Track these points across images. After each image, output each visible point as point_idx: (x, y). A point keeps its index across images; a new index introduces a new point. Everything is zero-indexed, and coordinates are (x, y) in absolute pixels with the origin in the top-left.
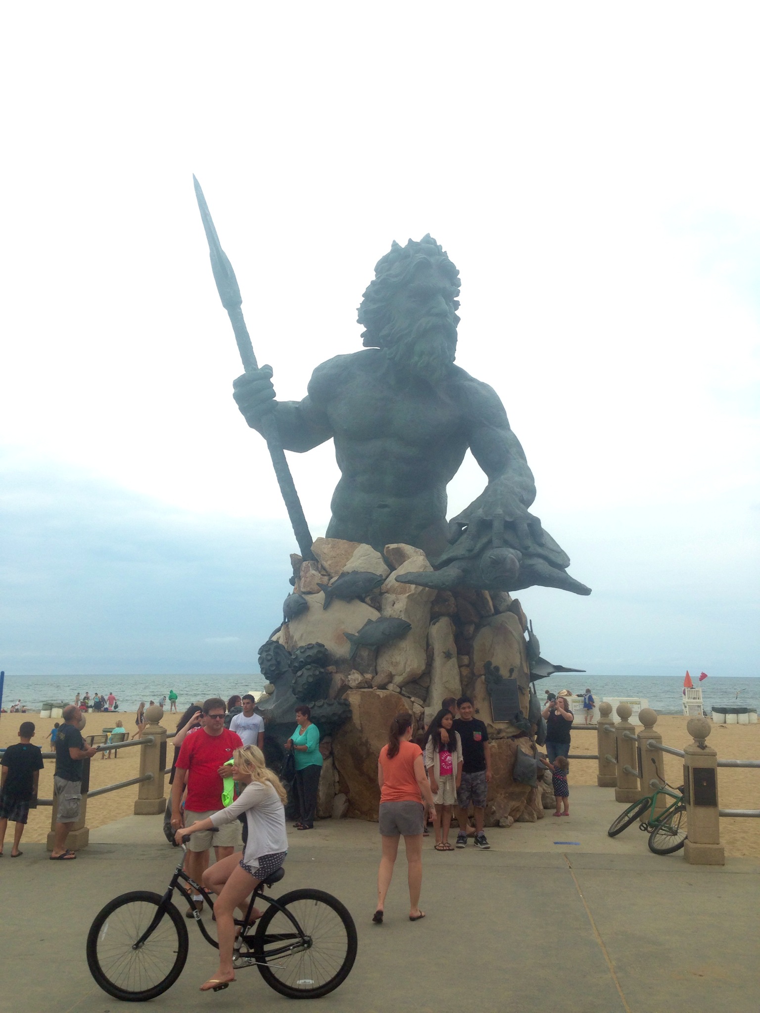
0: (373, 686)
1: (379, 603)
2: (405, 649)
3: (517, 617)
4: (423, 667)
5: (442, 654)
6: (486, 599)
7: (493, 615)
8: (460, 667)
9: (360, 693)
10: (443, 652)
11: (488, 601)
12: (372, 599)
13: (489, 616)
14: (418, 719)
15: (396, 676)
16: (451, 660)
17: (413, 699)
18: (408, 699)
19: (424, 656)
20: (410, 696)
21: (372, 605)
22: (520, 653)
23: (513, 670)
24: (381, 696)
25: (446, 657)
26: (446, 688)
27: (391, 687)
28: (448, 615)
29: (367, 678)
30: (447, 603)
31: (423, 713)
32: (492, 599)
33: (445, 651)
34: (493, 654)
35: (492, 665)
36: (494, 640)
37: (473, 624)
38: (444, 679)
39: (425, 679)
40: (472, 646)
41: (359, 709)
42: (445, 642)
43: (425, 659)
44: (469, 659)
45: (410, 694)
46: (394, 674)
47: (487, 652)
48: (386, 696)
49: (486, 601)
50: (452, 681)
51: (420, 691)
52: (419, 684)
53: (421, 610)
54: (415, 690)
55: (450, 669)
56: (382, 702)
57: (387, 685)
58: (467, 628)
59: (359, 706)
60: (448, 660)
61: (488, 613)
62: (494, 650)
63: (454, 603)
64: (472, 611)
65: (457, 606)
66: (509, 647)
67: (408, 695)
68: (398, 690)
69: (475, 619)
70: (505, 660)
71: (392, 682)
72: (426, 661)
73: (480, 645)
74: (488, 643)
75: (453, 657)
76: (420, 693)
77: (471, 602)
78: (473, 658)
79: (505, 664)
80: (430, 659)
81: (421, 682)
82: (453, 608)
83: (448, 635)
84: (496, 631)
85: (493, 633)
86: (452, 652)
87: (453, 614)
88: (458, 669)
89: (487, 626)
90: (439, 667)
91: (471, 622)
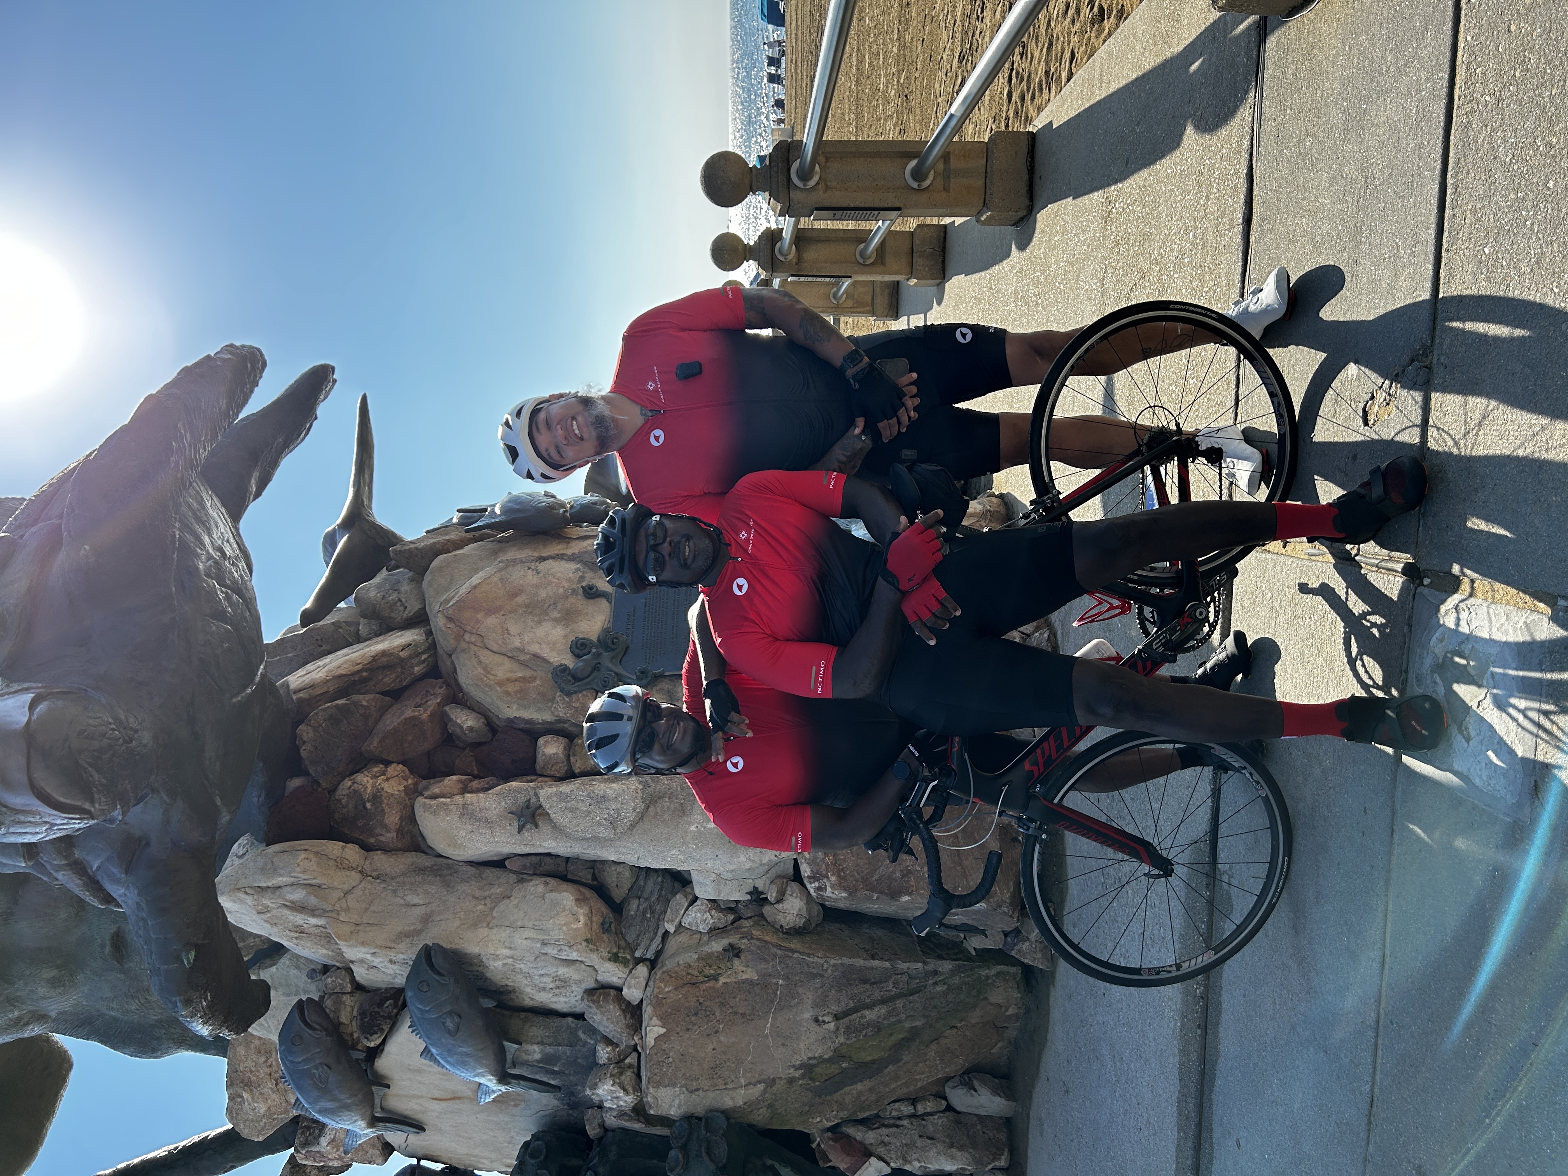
0: (633, 1043)
1: (381, 1004)
2: (510, 961)
3: (441, 557)
4: (566, 897)
5: (526, 834)
6: (375, 658)
7: (429, 633)
8: (570, 775)
9: (651, 1090)
10: (520, 831)
11: (384, 653)
12: (368, 1029)
13: (433, 647)
14: (731, 917)
15: (600, 978)
16: (546, 806)
17: (672, 929)
18: (672, 944)
19: (536, 886)
20: (661, 932)
21: (386, 1028)
22: (543, 559)
23: (591, 588)
24: (663, 1031)
25: (536, 826)
26: (633, 826)
27: (633, 994)
28: (413, 793)
29: (609, 1059)
30: (368, 805)
31: (714, 903)
32: (386, 627)
33: (516, 825)
34: (536, 656)
35: (569, 661)
36: (495, 647)
37: (447, 708)
38: (604, 832)
39: (611, 878)
40: (511, 721)
41: (701, 1093)
42: (488, 823)
43: (546, 883)
44: (548, 738)
45: (656, 933)
46: (591, 984)
47: (528, 673)
48: (661, 1019)
49: (384, 659)
50: (613, 806)
51: (647, 899)
52: (625, 900)
53: (395, 891)
54: (644, 913)
55: (573, 810)
56: (678, 1029)
57: (629, 1003)
58: (458, 731)
59: (691, 1092)
60: (548, 814)
61: (423, 653)
62: (521, 650)
63: (376, 777)
64: (409, 713)
65: (387, 763)
66: (519, 600)
67: (659, 938)
68: (642, 970)
69: (433, 702)
70: (556, 614)
71: (619, 990)
72: (552, 882)
73: (507, 693)
74: (504, 669)
75: (536, 795)
76: (653, 899)
77: (383, 711)
78: (545, 722)
79: (568, 617)
80: (549, 865)
81: (618, 895)
82: (393, 782)
83: (466, 812)
84: (467, 637)
85: (472, 647)
86: (522, 799)
87: (410, 781)
88: (579, 781)
89: (453, 663)
90: (569, 845)
91: (442, 720)
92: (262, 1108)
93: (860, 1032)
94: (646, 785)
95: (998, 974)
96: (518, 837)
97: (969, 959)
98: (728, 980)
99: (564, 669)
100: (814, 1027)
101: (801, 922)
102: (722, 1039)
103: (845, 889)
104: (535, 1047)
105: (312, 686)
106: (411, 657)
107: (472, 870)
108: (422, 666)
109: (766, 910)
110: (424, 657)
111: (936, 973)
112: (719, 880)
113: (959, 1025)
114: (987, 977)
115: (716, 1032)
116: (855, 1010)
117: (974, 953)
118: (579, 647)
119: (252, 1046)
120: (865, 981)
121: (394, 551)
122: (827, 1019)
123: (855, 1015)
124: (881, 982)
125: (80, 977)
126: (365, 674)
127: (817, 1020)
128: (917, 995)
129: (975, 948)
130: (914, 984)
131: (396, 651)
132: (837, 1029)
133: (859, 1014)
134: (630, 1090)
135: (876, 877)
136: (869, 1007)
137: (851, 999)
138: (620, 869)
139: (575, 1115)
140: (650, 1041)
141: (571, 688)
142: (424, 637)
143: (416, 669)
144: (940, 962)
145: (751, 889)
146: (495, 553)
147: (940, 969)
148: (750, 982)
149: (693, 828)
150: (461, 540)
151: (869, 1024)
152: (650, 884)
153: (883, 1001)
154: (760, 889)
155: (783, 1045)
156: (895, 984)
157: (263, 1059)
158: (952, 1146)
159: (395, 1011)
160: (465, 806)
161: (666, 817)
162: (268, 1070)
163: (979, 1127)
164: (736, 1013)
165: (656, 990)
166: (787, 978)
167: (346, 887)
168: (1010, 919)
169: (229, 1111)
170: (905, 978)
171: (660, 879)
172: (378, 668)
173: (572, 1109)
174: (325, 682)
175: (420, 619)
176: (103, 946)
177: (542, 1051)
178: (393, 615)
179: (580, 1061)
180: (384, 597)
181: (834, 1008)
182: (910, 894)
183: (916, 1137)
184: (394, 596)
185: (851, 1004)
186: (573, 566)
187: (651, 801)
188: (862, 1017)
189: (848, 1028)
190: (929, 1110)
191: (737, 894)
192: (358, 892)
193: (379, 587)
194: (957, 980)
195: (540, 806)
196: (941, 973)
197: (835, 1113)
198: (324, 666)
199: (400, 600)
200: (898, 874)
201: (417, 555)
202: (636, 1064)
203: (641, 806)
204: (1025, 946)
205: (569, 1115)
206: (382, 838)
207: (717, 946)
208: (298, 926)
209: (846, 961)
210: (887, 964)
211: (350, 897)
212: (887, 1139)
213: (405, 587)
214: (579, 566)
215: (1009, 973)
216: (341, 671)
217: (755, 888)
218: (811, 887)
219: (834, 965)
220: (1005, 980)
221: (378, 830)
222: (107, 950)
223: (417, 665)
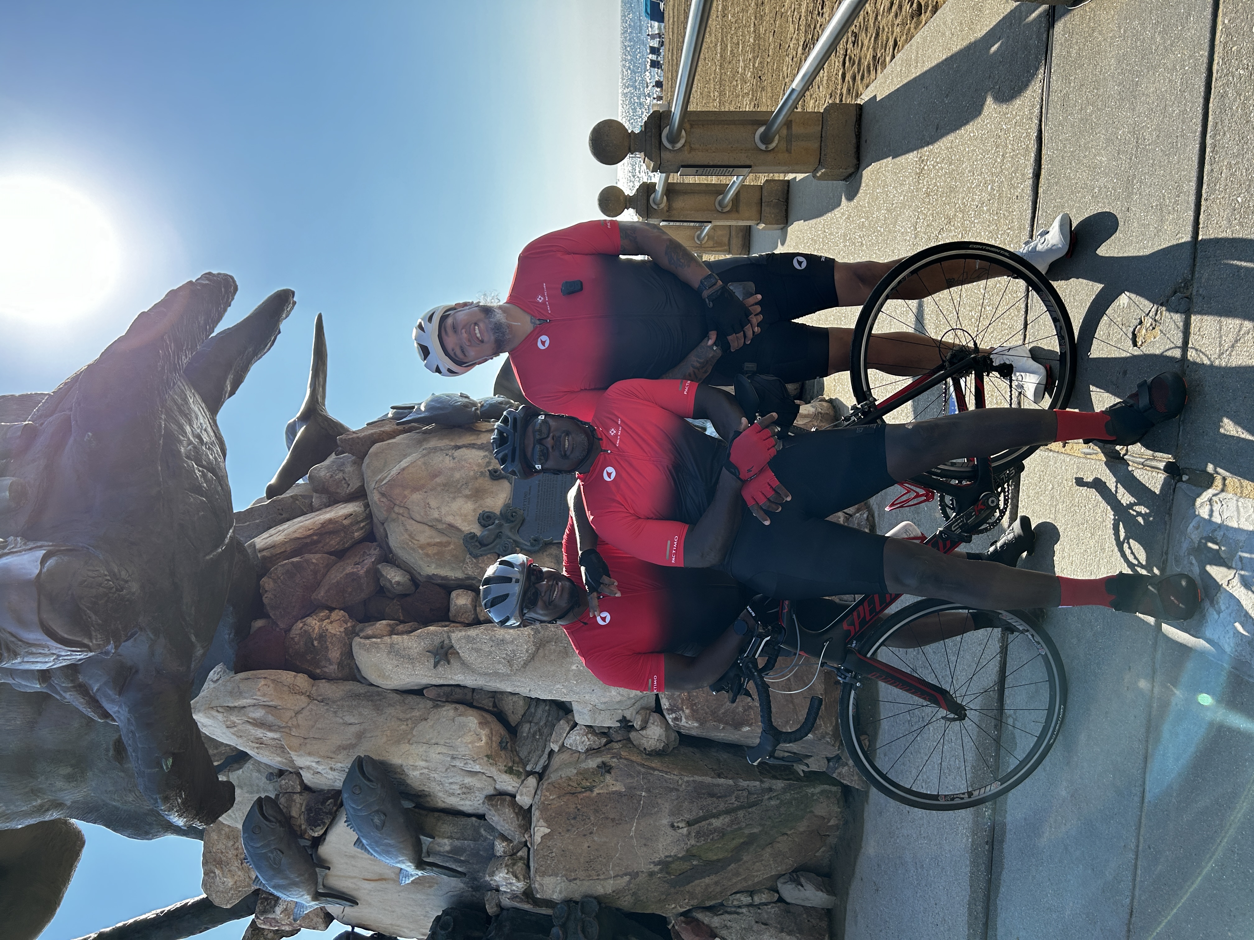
0: (524, 840)
1: (323, 803)
2: (426, 771)
3: (377, 445)
4: (472, 720)
5: (440, 669)
6: (324, 525)
7: (367, 506)
9: (538, 878)
10: (435, 666)
11: (330, 521)
12: (313, 822)
13: (369, 516)
14: (604, 740)
15: (498, 787)
16: (457, 647)
17: (556, 748)
18: (557, 761)
19: (448, 711)
20: (547, 751)
21: (327, 822)
22: (458, 447)
23: (494, 471)
24: (547, 831)
25: (449, 663)
26: (525, 665)
27: (524, 800)
28: (352, 633)
29: (504, 852)
30: (316, 643)
31: (590, 728)
32: (333, 501)
33: (432, 661)
34: (451, 526)
35: (477, 530)
36: (418, 518)
37: (379, 566)
38: (502, 669)
39: (508, 706)
40: (430, 578)
41: (578, 882)
42: (411, 660)
43: (456, 709)
44: (460, 591)
45: (543, 751)
46: (491, 791)
47: (444, 539)
48: (546, 821)
49: (331, 526)
50: (510, 648)
51: (537, 724)
52: (519, 724)
53: (335, 712)
54: (534, 735)
55: (478, 650)
56: (561, 830)
57: (521, 808)
58: (388, 584)
59: (570, 881)
60: (458, 653)
61: (362, 521)
62: (439, 521)
63: (322, 620)
64: (349, 569)
65: (331, 609)
66: (438, 480)
67: (546, 756)
68: (532, 781)
69: (369, 561)
70: (468, 492)
71: (513, 796)
72: (461, 708)
73: (427, 555)
74: (425, 536)
75: (449, 637)
76: (542, 723)
77: (328, 567)
78: (457, 579)
79: (477, 494)
80: (459, 693)
81: (513, 719)
82: (334, 624)
83: (392, 650)
84: (396, 509)
85: (400, 517)
86: (437, 640)
87: (349, 624)
88: (483, 627)
89: (385, 529)
90: (474, 678)
91: (375, 575)
92: (230, 882)
93: (708, 836)
94: (537, 632)
95: (822, 792)
96: (434, 671)
97: (799, 779)
98: (601, 791)
99: (473, 536)
100: (670, 831)
101: (660, 746)
102: (596, 839)
103: (697, 720)
104: (446, 841)
105: (273, 546)
106: (352, 524)
107: (397, 697)
108: (361, 532)
109: (633, 735)
110: (362, 525)
111: (770, 790)
112: (595, 710)
113: (789, 832)
114: (813, 795)
115: (591, 833)
116: (704, 818)
117: (802, 775)
118: (485, 519)
119: (223, 832)
120: (712, 795)
121: (341, 439)
122: (681, 825)
123: (704, 823)
124: (726, 796)
125: (89, 774)
126: (315, 538)
127: (672, 826)
128: (754, 808)
129: (803, 771)
130: (753, 798)
131: (340, 519)
132: (689, 833)
133: (707, 822)
134: (521, 877)
135: (723, 711)
136: (716, 816)
137: (701, 809)
138: (515, 698)
139: (477, 896)
140: (538, 838)
141: (479, 552)
142: (363, 509)
143: (356, 534)
144: (774, 781)
145: (620, 718)
146: (420, 442)
147: (774, 787)
148: (620, 794)
149: (574, 667)
150: (394, 432)
151: (715, 830)
152: (540, 711)
153: (727, 812)
154: (628, 718)
155: (645, 845)
156: (737, 798)
157: (231, 843)
158: (782, 931)
159: (335, 808)
160: (392, 645)
161: (552, 657)
162: (235, 852)
163: (805, 916)
164: (607, 818)
165: (543, 798)
166: (648, 791)
167: (297, 708)
168: (832, 748)
169: (204, 884)
170: (745, 794)
171: (547, 708)
172: (326, 533)
173: (474, 891)
174: (284, 543)
175: (360, 494)
176: (107, 750)
177: (451, 844)
178: (338, 491)
179: (481, 853)
180: (332, 476)
181: (687, 816)
182: (750, 725)
183: (753, 922)
184: (340, 475)
185: (701, 813)
186: (482, 453)
187: (540, 645)
188: (710, 824)
189: (698, 833)
190: (764, 901)
191: (609, 721)
192: (306, 712)
193: (328, 468)
194: (788, 796)
195: (452, 646)
196: (775, 790)
197: (687, 901)
198: (284, 530)
199: (345, 479)
200: (741, 709)
201: (358, 443)
202: (526, 857)
203: (532, 649)
204: (844, 770)
205: (472, 896)
206: (326, 670)
207: (592, 763)
208: (258, 739)
209: (698, 778)
210: (731, 782)
211: (300, 716)
212: (729, 924)
213: (349, 469)
214: (486, 453)
215: (831, 791)
216: (297, 535)
217: (624, 717)
218: (670, 717)
219: (687, 782)
220: (827, 797)
221: (323, 663)
222: (111, 753)
223: (357, 531)
